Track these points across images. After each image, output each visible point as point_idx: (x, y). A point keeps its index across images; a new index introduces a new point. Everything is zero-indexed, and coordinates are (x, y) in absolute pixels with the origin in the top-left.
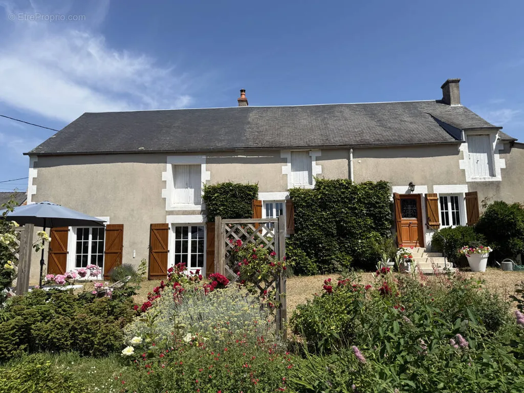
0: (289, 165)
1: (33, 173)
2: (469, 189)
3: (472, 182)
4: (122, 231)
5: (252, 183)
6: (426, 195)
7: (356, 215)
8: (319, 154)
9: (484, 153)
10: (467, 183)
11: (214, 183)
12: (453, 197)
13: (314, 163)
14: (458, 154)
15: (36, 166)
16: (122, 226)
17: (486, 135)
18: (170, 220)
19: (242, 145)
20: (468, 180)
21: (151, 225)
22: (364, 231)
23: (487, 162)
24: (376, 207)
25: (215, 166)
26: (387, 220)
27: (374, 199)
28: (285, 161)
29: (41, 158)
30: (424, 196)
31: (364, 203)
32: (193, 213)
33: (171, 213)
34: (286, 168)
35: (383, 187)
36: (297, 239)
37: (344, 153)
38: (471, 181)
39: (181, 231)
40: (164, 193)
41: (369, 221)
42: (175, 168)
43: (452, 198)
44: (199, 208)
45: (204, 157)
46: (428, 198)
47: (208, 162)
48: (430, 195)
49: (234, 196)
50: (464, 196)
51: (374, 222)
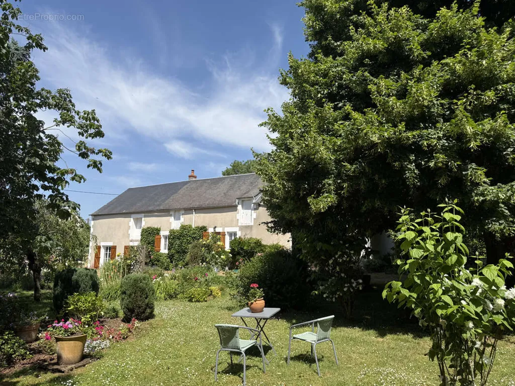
0: (173, 217)
4: (116, 248)
5: (159, 227)
8: (183, 212)
9: (250, 210)
10: (239, 226)
11: (146, 227)
13: (181, 216)
14: (236, 211)
15: (93, 220)
16: (116, 246)
17: (250, 200)
18: (131, 244)
21: (125, 246)
23: (250, 214)
25: (147, 219)
28: (171, 216)
29: (95, 217)
33: (131, 241)
34: (172, 219)
37: (190, 212)
40: (130, 232)
42: (135, 220)
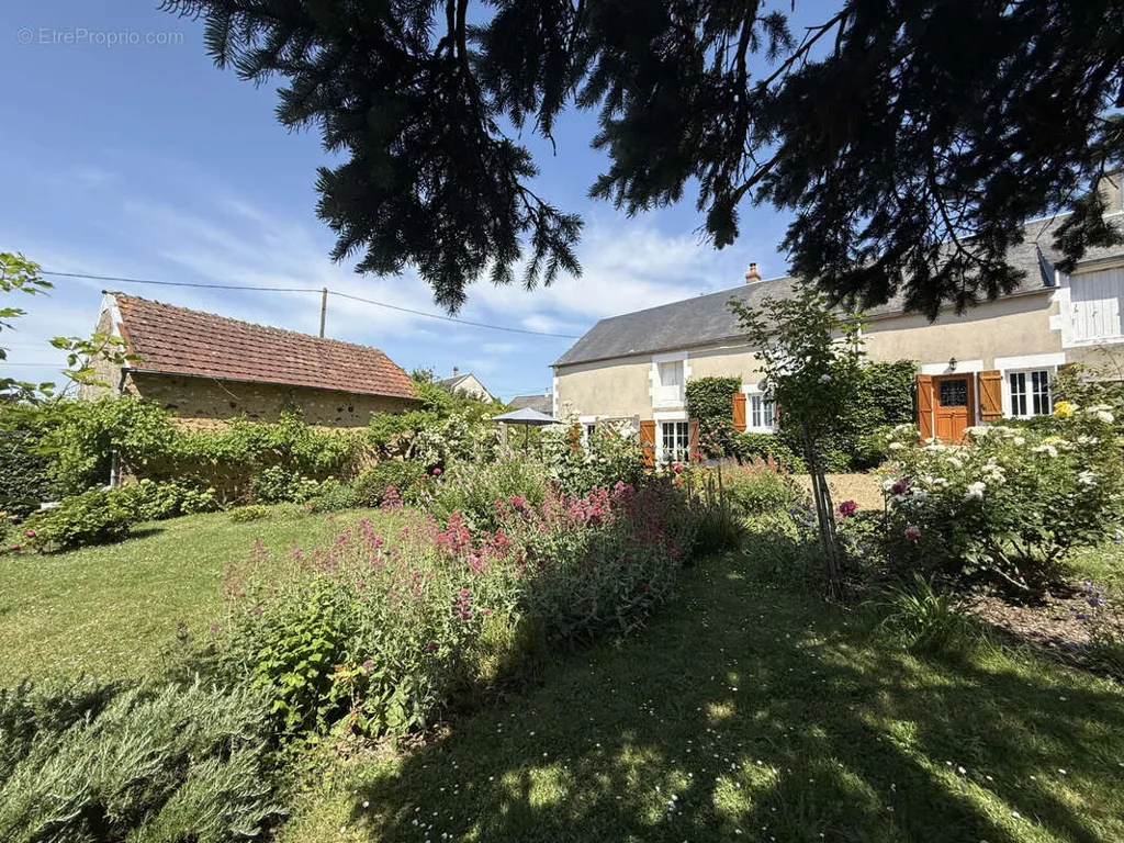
1: (556, 380)
2: (1066, 359)
3: (1076, 348)
5: (736, 376)
6: (978, 373)
7: (858, 405)
9: (1111, 297)
10: (1064, 350)
11: (697, 379)
12: (1037, 373)
14: (1046, 307)
17: (1118, 268)
18: (657, 417)
19: (725, 334)
20: (1064, 346)
21: (641, 422)
22: (869, 425)
23: (1117, 311)
24: (889, 395)
25: (697, 361)
26: (904, 410)
27: (884, 386)
29: (562, 368)
30: (975, 375)
31: (871, 390)
32: (676, 409)
33: (657, 410)
35: (904, 367)
36: (783, 436)
38: (1074, 346)
39: (667, 427)
40: (652, 392)
41: (878, 413)
42: (662, 366)
43: (1035, 375)
44: (682, 404)
45: (686, 352)
46: (982, 378)
47: (690, 357)
48: (986, 373)
49: (714, 390)
50: (1056, 370)
51: (886, 413)
